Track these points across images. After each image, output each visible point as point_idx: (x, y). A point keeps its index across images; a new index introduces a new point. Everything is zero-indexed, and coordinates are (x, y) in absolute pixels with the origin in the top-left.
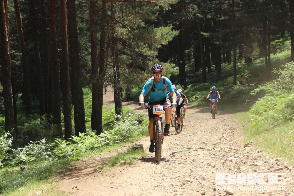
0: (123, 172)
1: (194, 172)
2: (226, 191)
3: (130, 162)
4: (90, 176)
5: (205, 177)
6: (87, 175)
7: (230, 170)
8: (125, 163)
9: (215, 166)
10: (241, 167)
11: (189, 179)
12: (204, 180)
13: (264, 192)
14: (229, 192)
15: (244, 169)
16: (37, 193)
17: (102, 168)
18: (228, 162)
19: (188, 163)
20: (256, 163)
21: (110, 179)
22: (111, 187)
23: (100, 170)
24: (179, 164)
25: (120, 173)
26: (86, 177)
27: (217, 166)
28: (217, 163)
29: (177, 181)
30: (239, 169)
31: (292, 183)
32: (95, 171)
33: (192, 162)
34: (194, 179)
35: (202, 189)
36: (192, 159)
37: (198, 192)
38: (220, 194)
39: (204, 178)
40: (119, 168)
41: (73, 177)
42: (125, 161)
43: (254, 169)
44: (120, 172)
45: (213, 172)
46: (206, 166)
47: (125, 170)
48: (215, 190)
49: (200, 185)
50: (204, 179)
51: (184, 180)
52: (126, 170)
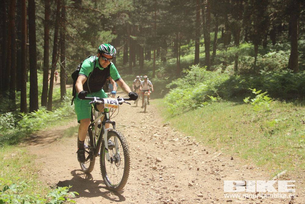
2: (156, 160)
5: (140, 148)
6: (50, 142)
7: (156, 143)
9: (145, 140)
10: (163, 142)
13: (181, 160)
14: (158, 160)
15: (166, 144)
16: (12, 155)
17: (61, 138)
18: (154, 138)
20: (174, 140)
21: (70, 147)
22: (73, 154)
27: (147, 141)
28: (146, 138)
31: (199, 154)
32: (56, 140)
35: (139, 157)
36: (128, 134)
37: (137, 159)
38: (152, 161)
41: (38, 143)
43: (173, 144)
46: (139, 140)
48: (148, 158)
49: (137, 154)
50: (139, 150)
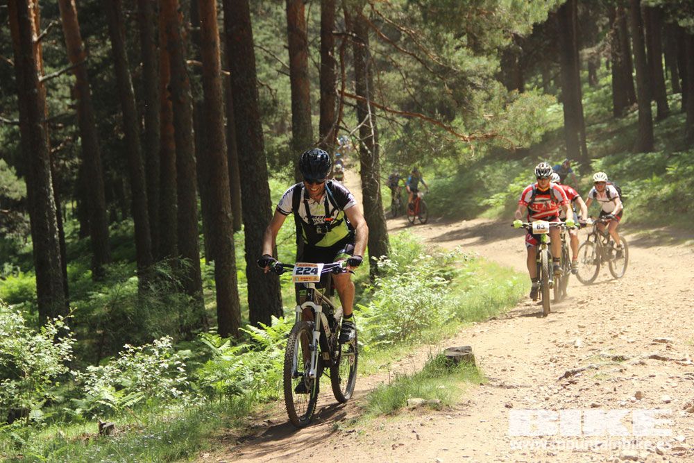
0: (423, 432)
3: (438, 401)
4: (318, 446)
5: (684, 445)
6: (308, 443)
8: (423, 405)
11: (633, 454)
12: (681, 455)
17: (354, 423)
19: (623, 403)
21: (386, 454)
23: (350, 429)
25: (414, 436)
26: (309, 450)
29: (595, 459)
32: (334, 430)
33: (634, 399)
34: (649, 453)
36: (634, 391)
39: (681, 449)
40: (407, 420)
42: (424, 398)
44: (413, 432)
46: (683, 413)
47: (425, 429)
50: (681, 452)
51: (618, 455)
52: (431, 425)
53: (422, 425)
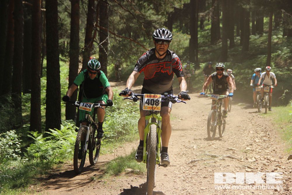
0: (133, 184)
1: (227, 191)
3: (139, 171)
4: (85, 186)
6: (80, 184)
8: (132, 172)
23: (100, 180)
24: (204, 177)
26: (81, 188)
30: (288, 191)
40: (125, 178)
42: (133, 169)
44: (129, 184)
45: (253, 193)
47: (134, 182)
52: (136, 181)
53: (132, 181)
